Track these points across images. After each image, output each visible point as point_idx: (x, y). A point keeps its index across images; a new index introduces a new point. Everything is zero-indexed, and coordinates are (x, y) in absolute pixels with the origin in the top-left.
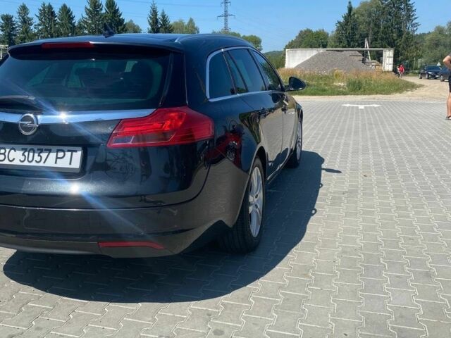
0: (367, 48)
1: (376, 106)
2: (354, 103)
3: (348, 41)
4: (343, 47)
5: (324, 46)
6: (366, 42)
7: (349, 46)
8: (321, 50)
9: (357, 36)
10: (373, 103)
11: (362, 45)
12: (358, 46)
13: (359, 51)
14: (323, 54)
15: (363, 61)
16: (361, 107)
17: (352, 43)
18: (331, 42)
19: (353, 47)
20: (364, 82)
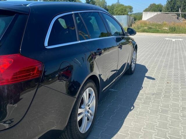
0: (180, 12)
1: (181, 40)
2: (170, 38)
3: (171, 9)
4: (169, 12)
5: (161, 11)
6: (180, 10)
7: (172, 11)
8: (159, 13)
9: (176, 7)
10: (179, 38)
11: (178, 11)
12: (176, 11)
13: (176, 14)
14: (159, 15)
15: (178, 18)
16: (174, 40)
17: (173, 10)
18: (163, 9)
19: (173, 12)
20: (177, 28)
